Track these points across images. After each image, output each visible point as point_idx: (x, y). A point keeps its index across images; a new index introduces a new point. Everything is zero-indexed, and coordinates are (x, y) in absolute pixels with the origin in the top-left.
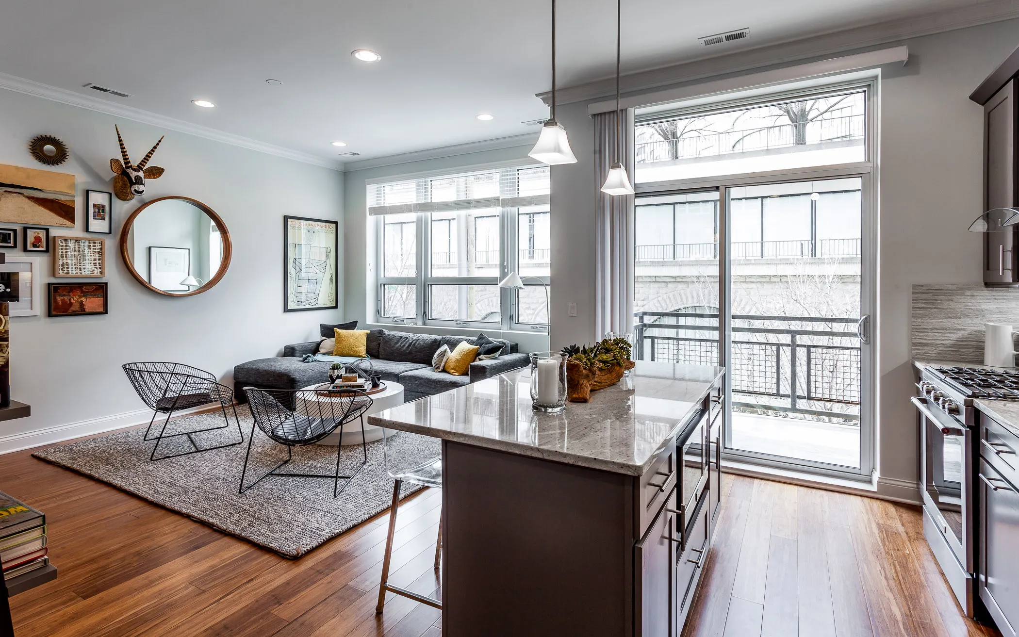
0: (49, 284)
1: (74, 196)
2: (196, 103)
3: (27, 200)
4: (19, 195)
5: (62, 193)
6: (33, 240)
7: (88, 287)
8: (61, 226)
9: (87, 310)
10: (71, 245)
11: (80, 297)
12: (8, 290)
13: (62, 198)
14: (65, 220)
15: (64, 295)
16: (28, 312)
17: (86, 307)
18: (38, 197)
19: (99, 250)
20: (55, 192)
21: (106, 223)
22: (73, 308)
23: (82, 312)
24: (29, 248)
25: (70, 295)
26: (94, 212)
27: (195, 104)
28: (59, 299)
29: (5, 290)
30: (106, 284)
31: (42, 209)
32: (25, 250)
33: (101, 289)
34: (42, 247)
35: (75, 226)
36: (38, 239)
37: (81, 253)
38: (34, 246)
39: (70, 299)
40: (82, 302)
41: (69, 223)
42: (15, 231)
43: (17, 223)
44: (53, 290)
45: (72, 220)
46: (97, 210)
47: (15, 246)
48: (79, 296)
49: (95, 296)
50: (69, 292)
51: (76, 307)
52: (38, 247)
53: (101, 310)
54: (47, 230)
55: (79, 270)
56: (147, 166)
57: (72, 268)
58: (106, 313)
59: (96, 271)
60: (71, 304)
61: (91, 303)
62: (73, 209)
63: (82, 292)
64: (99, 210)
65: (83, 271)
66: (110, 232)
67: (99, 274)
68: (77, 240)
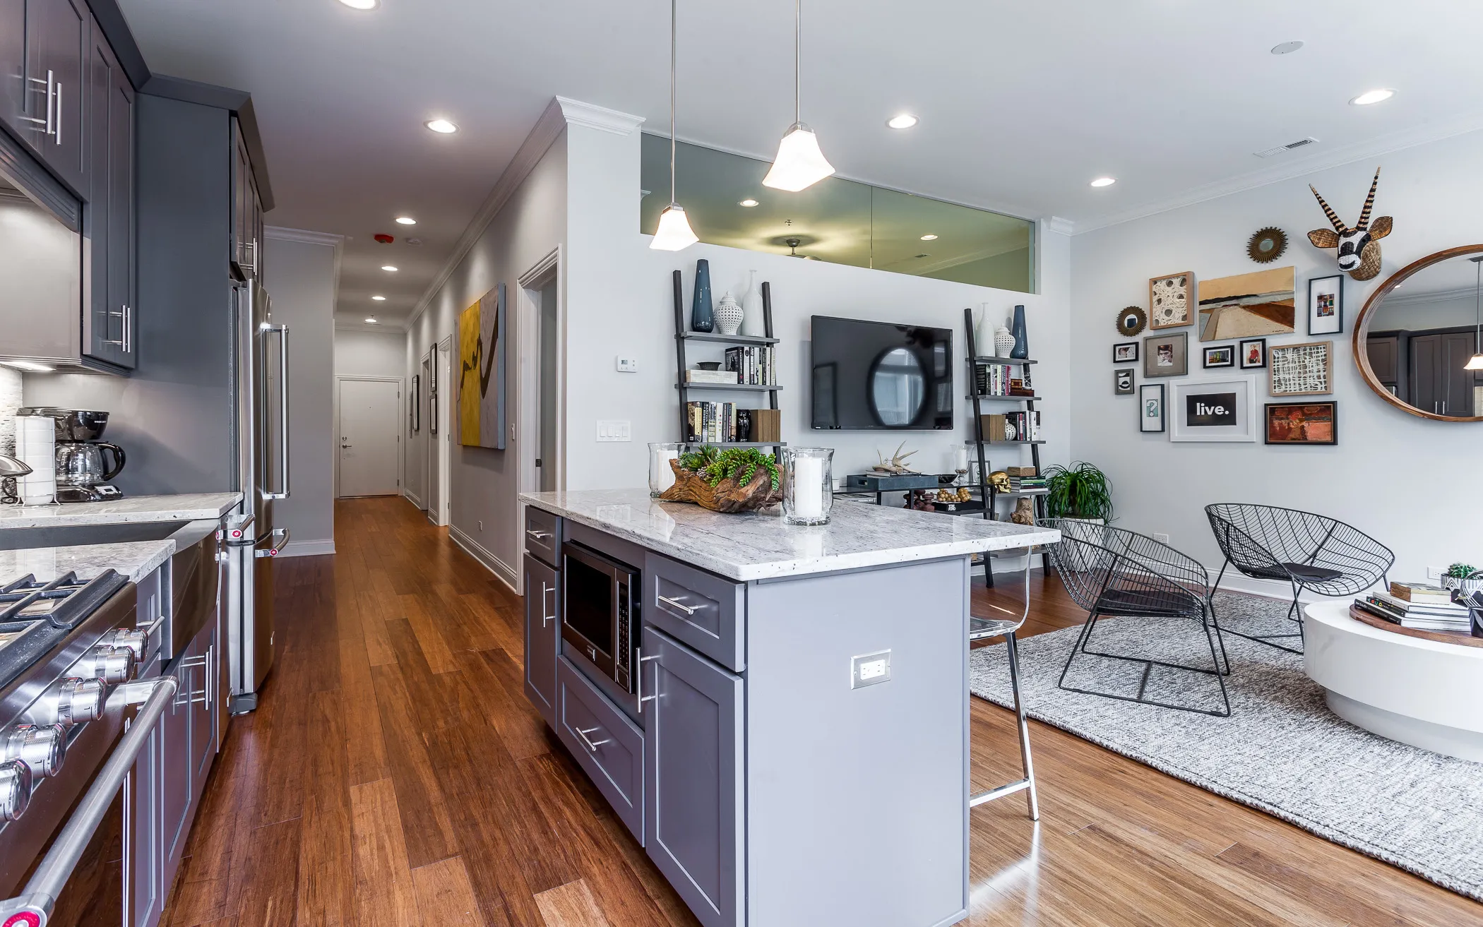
0: (1266, 405)
1: (1293, 293)
2: (1358, 101)
3: (1243, 311)
4: (1236, 307)
5: (1279, 293)
6: (1250, 355)
7: (1312, 408)
8: (1278, 333)
9: (1310, 438)
10: (1289, 355)
11: (1301, 421)
12: (1227, 412)
13: (1279, 298)
14: (1282, 325)
15: (1282, 419)
16: (1243, 438)
17: (1308, 434)
18: (1254, 304)
19: (1323, 357)
20: (1272, 294)
21: (1334, 319)
22: (1292, 435)
23: (1302, 440)
24: (1245, 364)
25: (1288, 419)
26: (1320, 307)
27: (1356, 105)
28: (1276, 423)
29: (1224, 412)
30: (1334, 403)
31: (1258, 317)
32: (1242, 367)
33: (1328, 411)
34: (1259, 362)
35: (1295, 330)
36: (1255, 353)
37: (1302, 363)
38: (1251, 361)
39: (1289, 424)
40: (1303, 427)
41: (1286, 328)
42: (1232, 348)
43: (1234, 338)
44: (1271, 411)
45: (1291, 323)
46: (1323, 304)
47: (1232, 365)
48: (1299, 419)
49: (1319, 419)
50: (1288, 415)
51: (1295, 434)
52: (1255, 362)
53: (1329, 439)
54: (1263, 341)
55: (1297, 385)
56: (1371, 221)
57: (1290, 384)
58: (1334, 442)
59: (1319, 386)
60: (1290, 429)
61: (1315, 429)
62: (1293, 309)
63: (1304, 414)
64: (1325, 303)
65: (1303, 387)
66: (1341, 331)
67: (1324, 390)
68: (1296, 348)
